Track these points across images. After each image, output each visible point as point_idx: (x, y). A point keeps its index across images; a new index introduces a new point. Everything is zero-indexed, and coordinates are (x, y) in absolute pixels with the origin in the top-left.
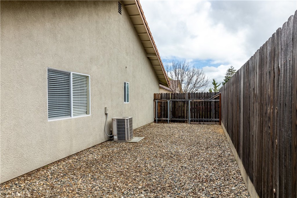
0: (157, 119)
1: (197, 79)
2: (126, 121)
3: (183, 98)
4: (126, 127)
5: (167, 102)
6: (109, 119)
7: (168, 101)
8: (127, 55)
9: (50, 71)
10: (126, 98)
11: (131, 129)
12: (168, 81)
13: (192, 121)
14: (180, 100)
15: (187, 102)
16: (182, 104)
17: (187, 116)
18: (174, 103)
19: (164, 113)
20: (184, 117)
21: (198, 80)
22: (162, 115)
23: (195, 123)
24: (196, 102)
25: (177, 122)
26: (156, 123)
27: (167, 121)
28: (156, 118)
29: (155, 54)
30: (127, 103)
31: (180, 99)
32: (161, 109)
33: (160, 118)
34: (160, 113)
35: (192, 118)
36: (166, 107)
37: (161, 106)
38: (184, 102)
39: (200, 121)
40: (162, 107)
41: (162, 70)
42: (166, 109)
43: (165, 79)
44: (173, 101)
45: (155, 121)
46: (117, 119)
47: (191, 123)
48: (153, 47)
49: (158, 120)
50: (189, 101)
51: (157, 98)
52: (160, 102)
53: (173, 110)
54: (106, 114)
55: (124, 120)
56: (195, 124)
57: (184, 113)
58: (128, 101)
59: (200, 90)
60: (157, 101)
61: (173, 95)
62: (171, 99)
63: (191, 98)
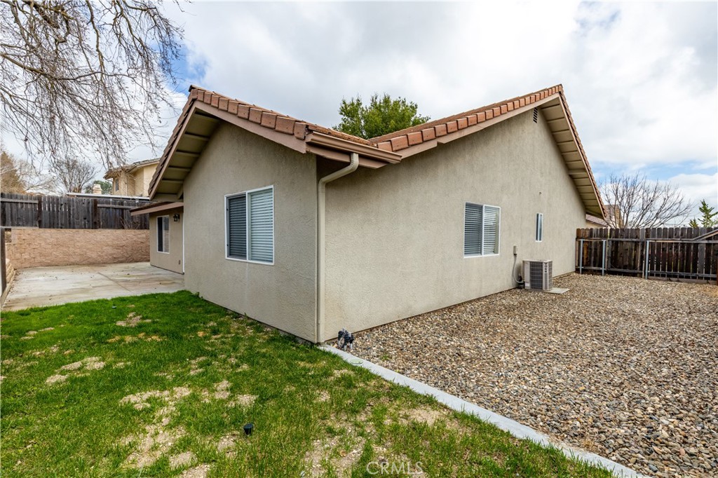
0: (581, 267)
1: (664, 204)
2: (544, 265)
3: (635, 236)
4: (544, 273)
5: (601, 243)
6: (519, 261)
7: (604, 241)
8: (542, 176)
9: (468, 205)
10: (538, 235)
11: (550, 277)
12: (603, 209)
13: (652, 275)
14: (627, 240)
15: (643, 243)
16: (632, 246)
17: (641, 266)
18: (615, 244)
19: (595, 259)
20: (635, 268)
21: (667, 206)
22: (590, 261)
23: (658, 278)
24: (663, 243)
25: (619, 275)
26: (579, 273)
27: (601, 271)
28: (579, 265)
29: (585, 169)
30: (539, 241)
31: (627, 238)
32: (589, 254)
33: (586, 266)
34: (587, 259)
35: (652, 268)
36: (598, 250)
37: (589, 248)
38: (636, 243)
39: (669, 276)
40: (591, 249)
41: (594, 193)
42: (598, 254)
43: (598, 206)
44: (613, 241)
45: (577, 271)
46: (531, 262)
47: (650, 277)
48: (581, 160)
49: (582, 269)
50: (648, 242)
51: (582, 234)
52: (588, 242)
53: (612, 255)
54: (515, 255)
55: (542, 263)
56: (659, 280)
57: (635, 260)
58: (540, 240)
59: (671, 223)
60: (582, 240)
61: (614, 232)
62: (610, 237)
63: (651, 236)
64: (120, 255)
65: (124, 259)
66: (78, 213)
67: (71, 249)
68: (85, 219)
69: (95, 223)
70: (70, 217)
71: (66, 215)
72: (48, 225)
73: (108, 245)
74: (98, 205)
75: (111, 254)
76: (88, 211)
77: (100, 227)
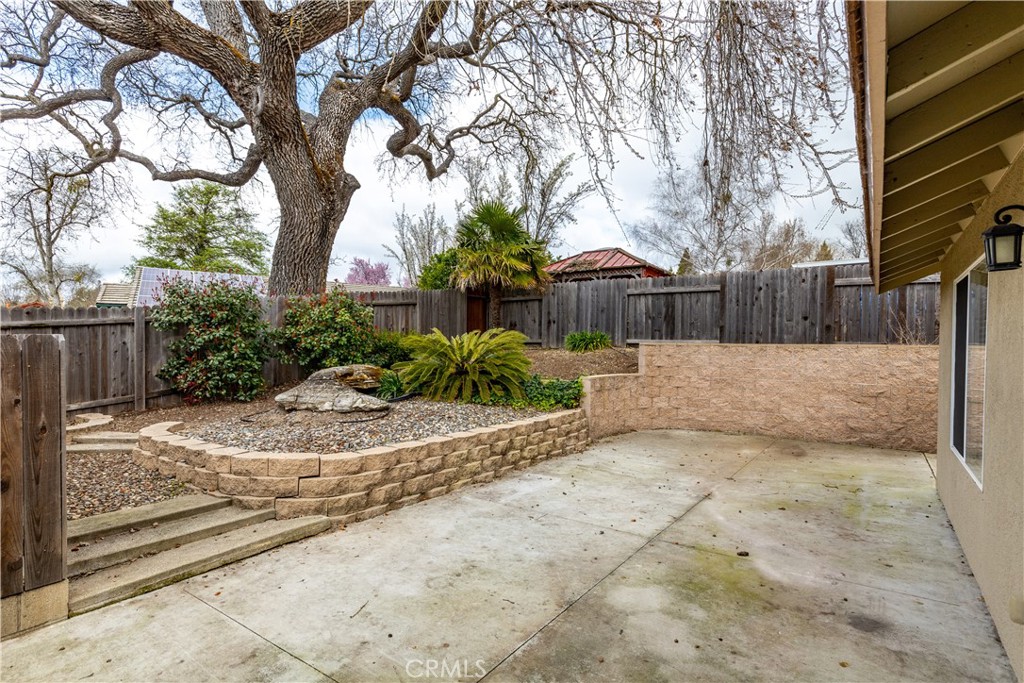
64: (867, 424)
65: (879, 436)
66: (791, 304)
67: (748, 393)
68: (806, 318)
69: (828, 328)
70: (774, 316)
71: (767, 313)
72: (734, 335)
73: (834, 391)
74: (838, 282)
75: (843, 418)
76: (814, 298)
77: (839, 340)
